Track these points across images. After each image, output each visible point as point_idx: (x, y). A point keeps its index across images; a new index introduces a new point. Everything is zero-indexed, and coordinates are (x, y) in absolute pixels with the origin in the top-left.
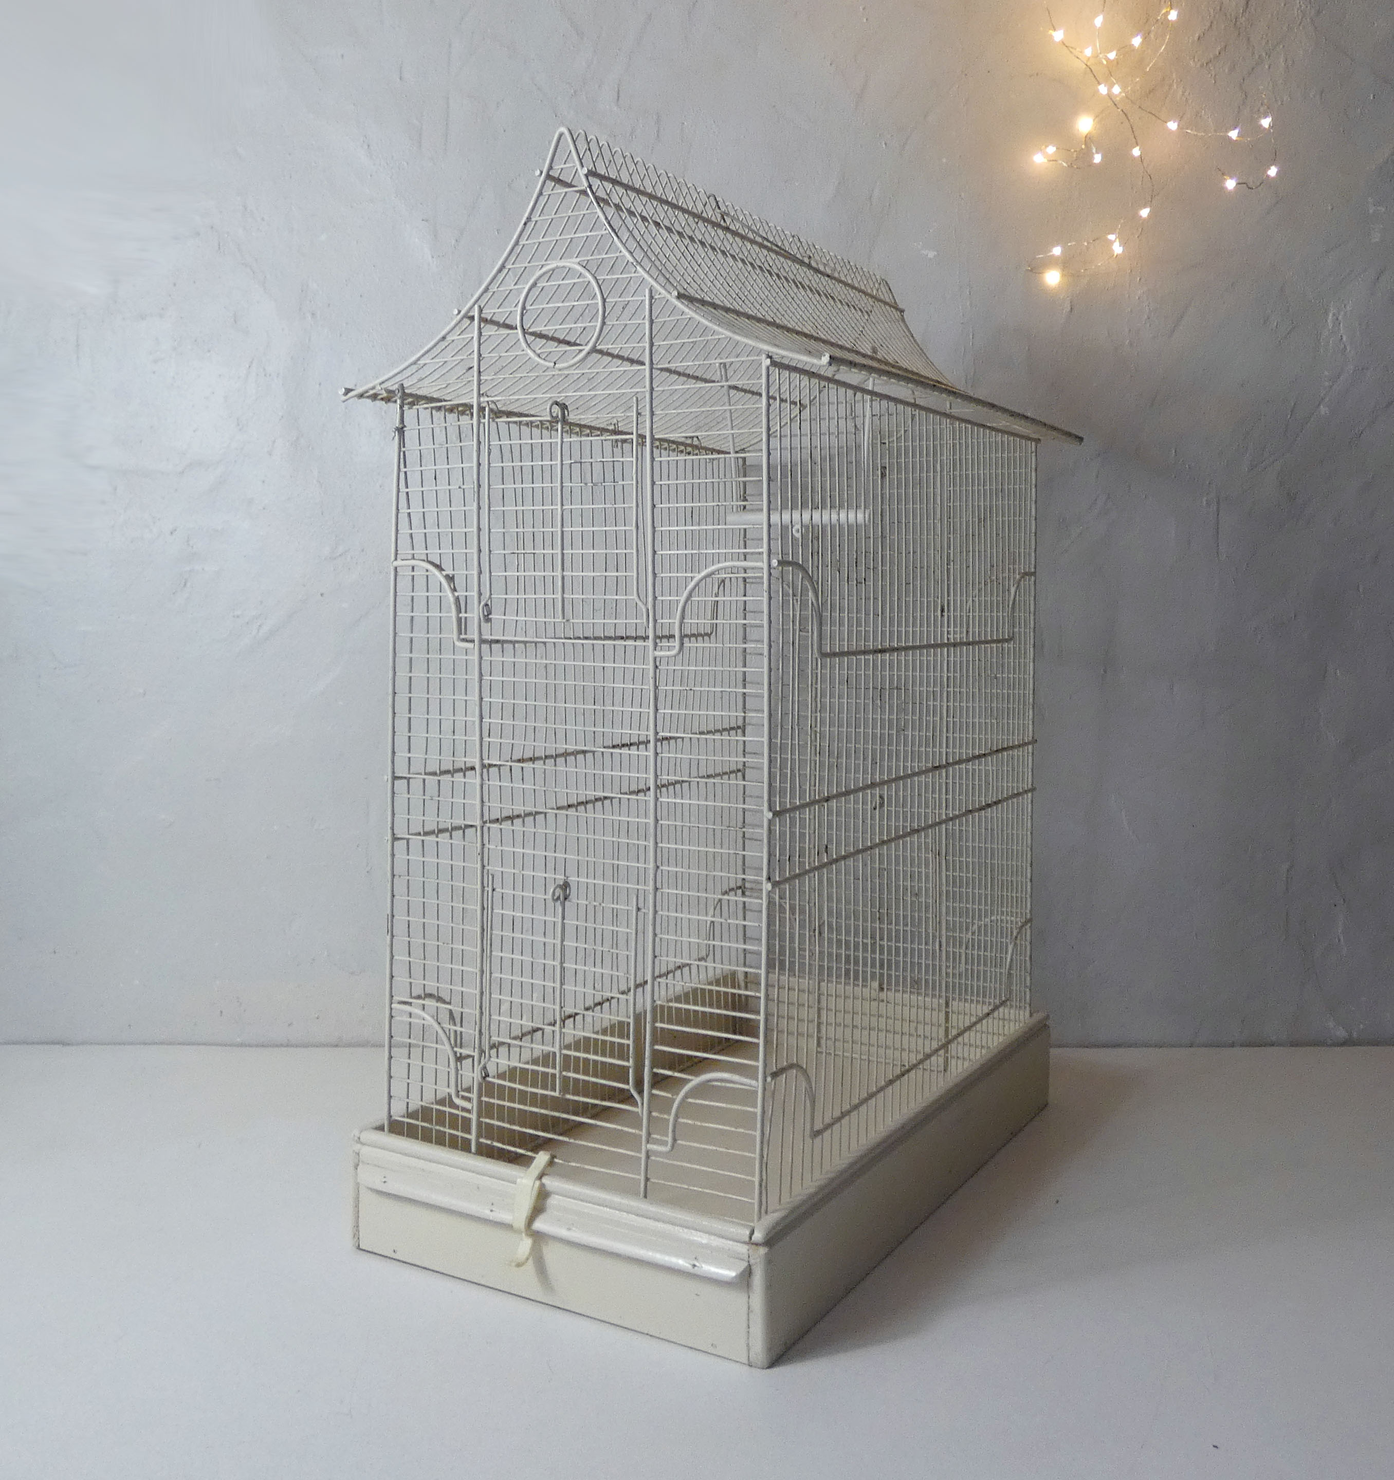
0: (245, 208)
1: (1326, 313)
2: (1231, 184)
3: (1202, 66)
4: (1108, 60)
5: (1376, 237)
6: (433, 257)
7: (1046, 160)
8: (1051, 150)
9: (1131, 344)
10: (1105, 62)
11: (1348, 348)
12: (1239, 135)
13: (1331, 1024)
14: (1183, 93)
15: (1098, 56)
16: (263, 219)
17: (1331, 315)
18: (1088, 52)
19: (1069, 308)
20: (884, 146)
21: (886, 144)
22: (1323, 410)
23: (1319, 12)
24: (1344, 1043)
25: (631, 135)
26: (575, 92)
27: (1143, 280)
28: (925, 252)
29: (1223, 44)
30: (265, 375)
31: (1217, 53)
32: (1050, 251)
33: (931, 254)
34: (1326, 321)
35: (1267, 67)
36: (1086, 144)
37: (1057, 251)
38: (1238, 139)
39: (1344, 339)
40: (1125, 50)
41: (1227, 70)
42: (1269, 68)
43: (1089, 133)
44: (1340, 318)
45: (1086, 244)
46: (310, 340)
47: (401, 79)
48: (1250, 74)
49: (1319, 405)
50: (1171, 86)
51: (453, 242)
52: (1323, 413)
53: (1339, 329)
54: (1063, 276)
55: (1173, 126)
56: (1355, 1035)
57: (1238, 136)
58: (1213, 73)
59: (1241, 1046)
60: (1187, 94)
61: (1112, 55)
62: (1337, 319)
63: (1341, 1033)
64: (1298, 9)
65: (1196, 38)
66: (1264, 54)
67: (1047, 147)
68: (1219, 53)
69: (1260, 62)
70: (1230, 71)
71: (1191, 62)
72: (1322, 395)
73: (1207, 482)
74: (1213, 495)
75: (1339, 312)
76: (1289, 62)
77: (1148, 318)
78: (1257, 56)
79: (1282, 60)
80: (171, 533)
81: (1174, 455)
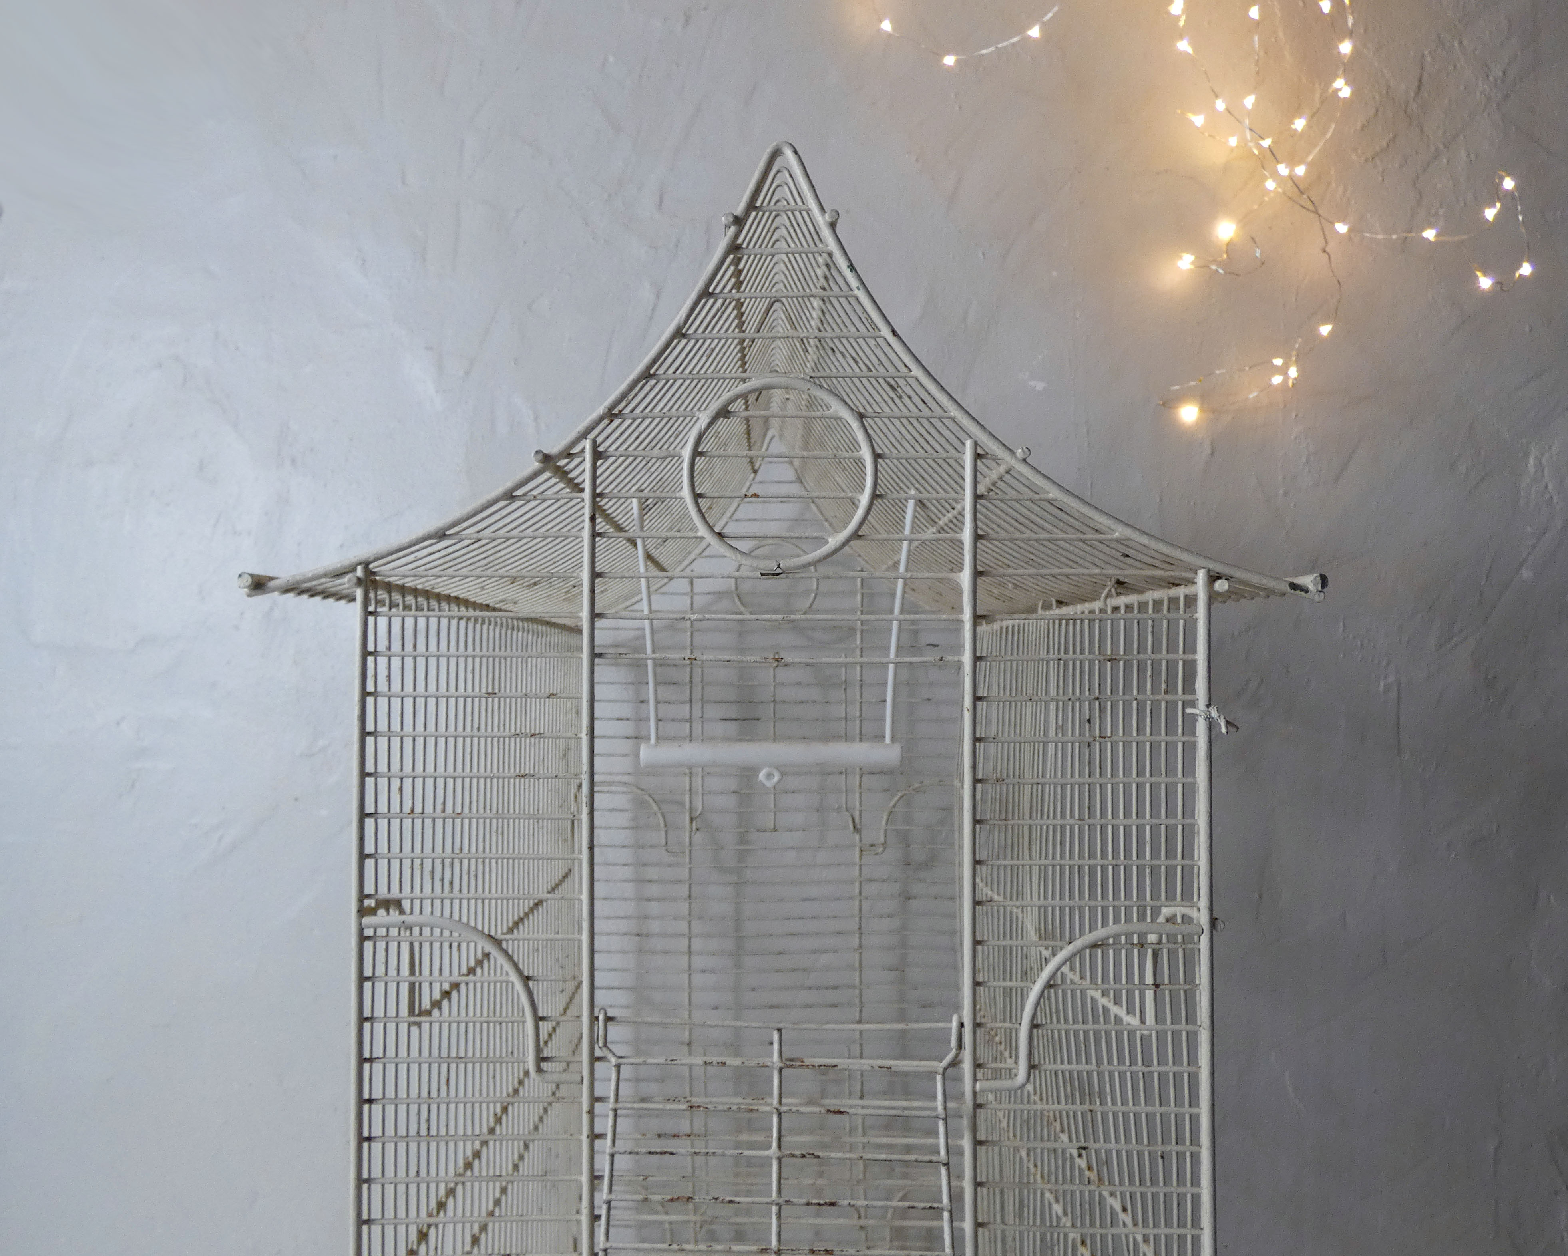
0: (217, 335)
1: (1526, 455)
2: (1486, 282)
3: (1366, 160)
4: (1260, 149)
6: (437, 392)
8: (1188, 259)
9: (1286, 494)
10: (1256, 152)
11: (1555, 500)
12: (1438, 235)
14: (1344, 193)
15: (1247, 144)
16: (237, 349)
17: (1532, 458)
18: (1233, 142)
19: (1209, 452)
20: (982, 257)
21: (983, 254)
22: (1526, 574)
23: (1506, 97)
25: (676, 246)
26: (609, 196)
27: (1300, 416)
28: (1032, 383)
29: (1391, 136)
30: (234, 534)
31: (1385, 145)
32: (1187, 382)
33: (1040, 386)
34: (1527, 466)
35: (1445, 161)
36: (1228, 253)
39: (1550, 487)
40: (1284, 134)
41: (1397, 166)
42: (1448, 162)
43: (1231, 240)
44: (1544, 461)
46: (288, 491)
47: (403, 183)
48: (1425, 170)
49: (1521, 565)
50: (1329, 184)
51: (461, 374)
52: (1525, 576)
53: (1543, 476)
54: (1202, 410)
55: (1342, 227)
57: (1436, 236)
58: (1381, 169)
60: (1348, 192)
61: (1267, 142)
62: (1540, 463)
64: (1481, 93)
65: (1359, 128)
66: (1441, 147)
68: (1388, 145)
69: (1437, 155)
70: (1401, 166)
71: (1354, 157)
72: (1524, 556)
73: (1384, 663)
74: (1391, 679)
75: (1542, 455)
76: (1473, 156)
77: (1308, 461)
78: (1433, 148)
79: (1463, 154)
80: (118, 724)
81: (1341, 629)
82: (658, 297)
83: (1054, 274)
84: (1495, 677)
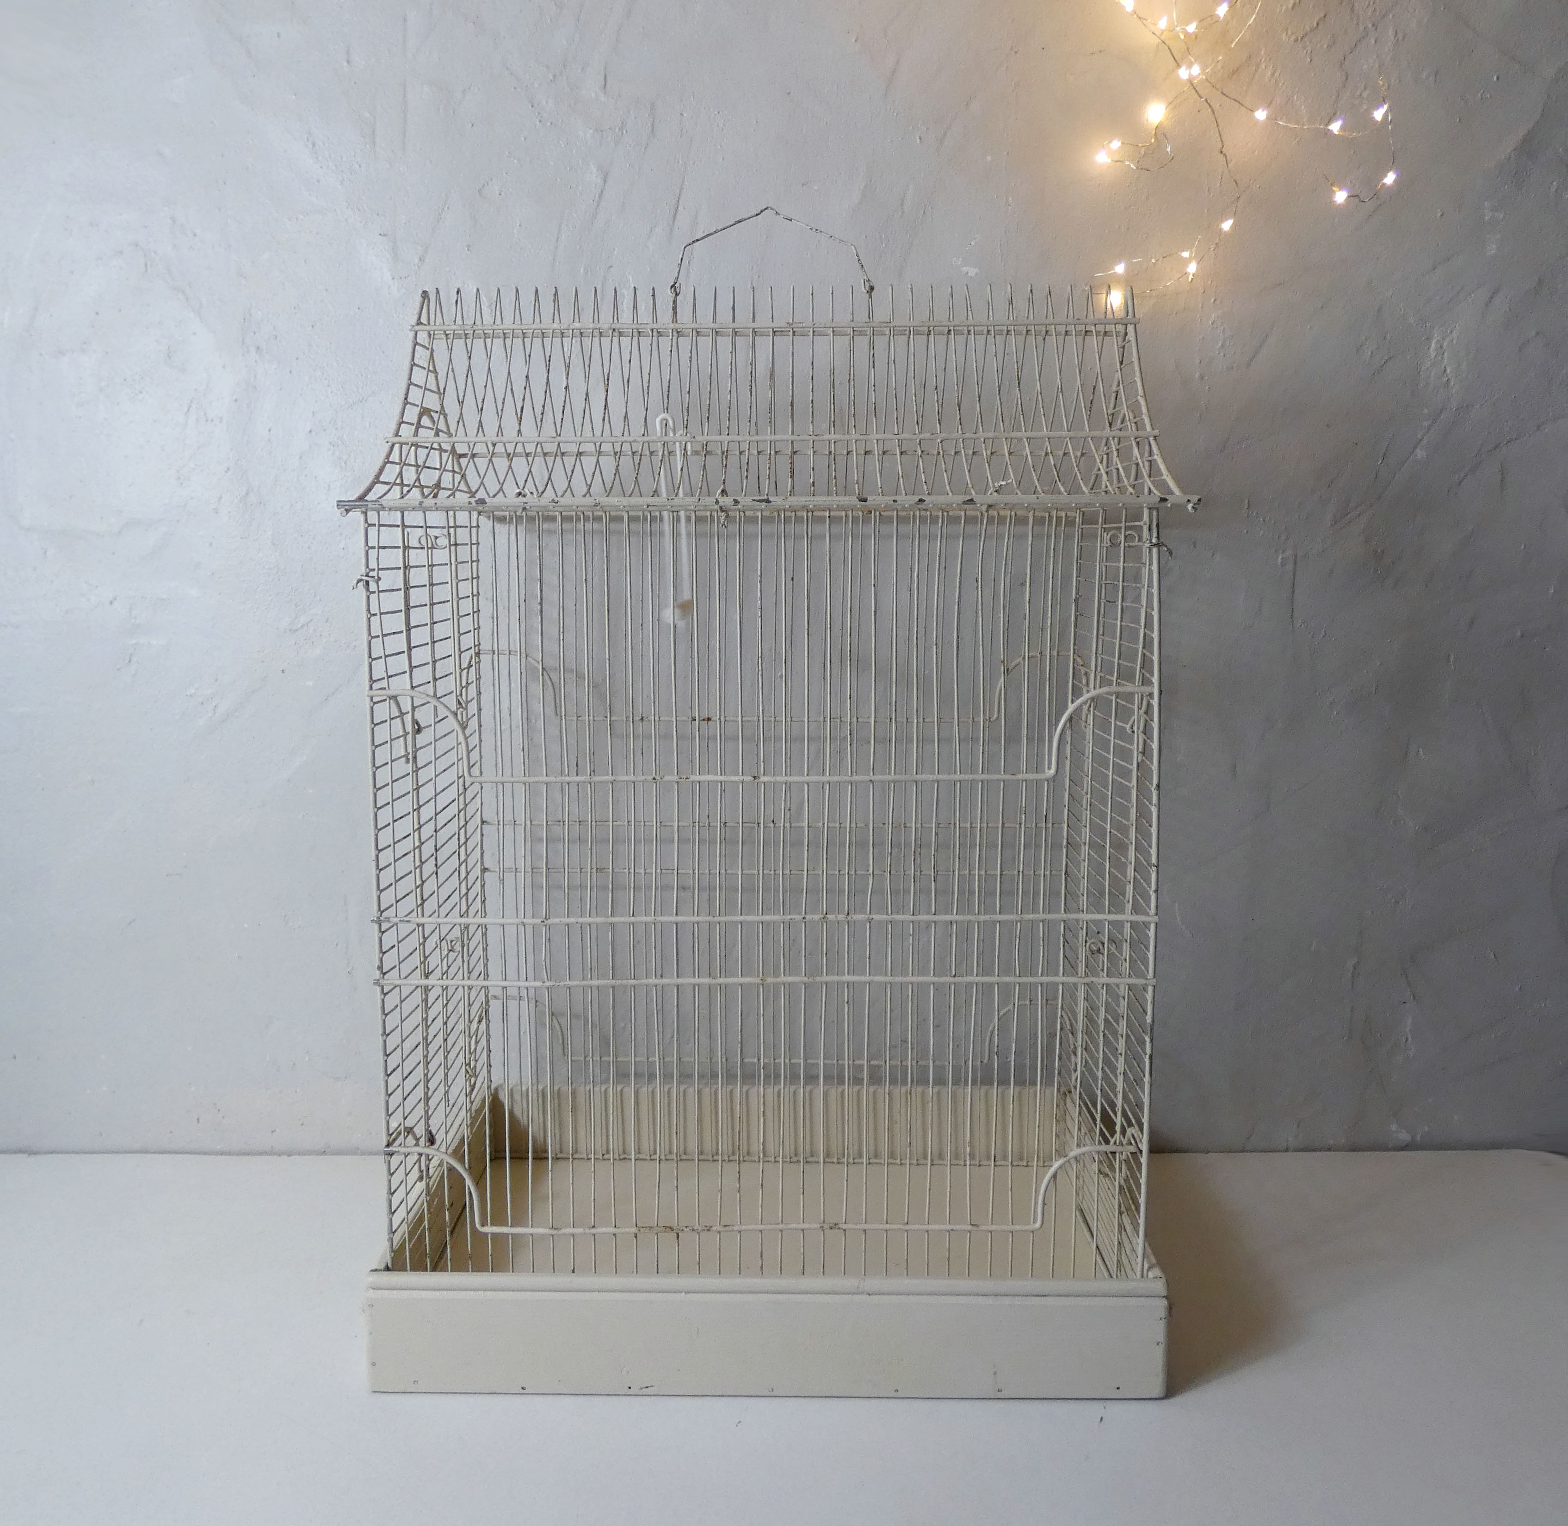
0: (174, 221)
1: (1429, 339)
2: (1340, 197)
3: (1296, 40)
4: (1186, 34)
5: (1492, 249)
6: (393, 279)
7: (1109, 161)
8: (1116, 144)
9: (1202, 378)
10: (1182, 37)
11: (1453, 381)
12: (1342, 128)
13: (1394, 1127)
14: (1273, 74)
15: (1174, 29)
16: (195, 235)
17: (1434, 342)
18: (1163, 24)
20: (918, 141)
21: (920, 138)
22: (1420, 453)
24: (1406, 1147)
25: (622, 129)
26: (554, 76)
27: (1218, 302)
28: (965, 269)
29: (1322, 15)
30: (207, 421)
31: (1315, 25)
32: (1113, 269)
33: (972, 272)
34: (1428, 350)
35: (1373, 41)
36: (1156, 139)
37: (1120, 269)
38: (1341, 133)
39: (1448, 371)
40: (1207, 20)
41: (1325, 46)
42: (1376, 42)
43: (1161, 124)
44: (1445, 345)
45: (1153, 261)
46: (255, 377)
47: (349, 62)
48: (1352, 51)
49: (1415, 447)
50: (1258, 66)
51: (416, 261)
52: (1419, 457)
53: (1443, 359)
54: (1128, 296)
55: (1261, 115)
56: (1418, 1138)
58: (1309, 49)
59: (1295, 1151)
60: (1277, 74)
61: (1192, 28)
62: (1441, 347)
63: (1404, 1136)
65: (1290, 5)
66: (1370, 26)
67: (1110, 142)
68: (1318, 24)
69: (1366, 34)
70: (1329, 46)
71: (1284, 36)
72: (1419, 436)
73: (1283, 537)
74: (1289, 553)
75: (1444, 339)
76: (1400, 36)
77: (1223, 346)
78: (1362, 28)
79: (1391, 33)
80: (111, 603)
81: (1246, 507)
82: (605, 181)
83: (989, 158)
84: (1383, 552)
